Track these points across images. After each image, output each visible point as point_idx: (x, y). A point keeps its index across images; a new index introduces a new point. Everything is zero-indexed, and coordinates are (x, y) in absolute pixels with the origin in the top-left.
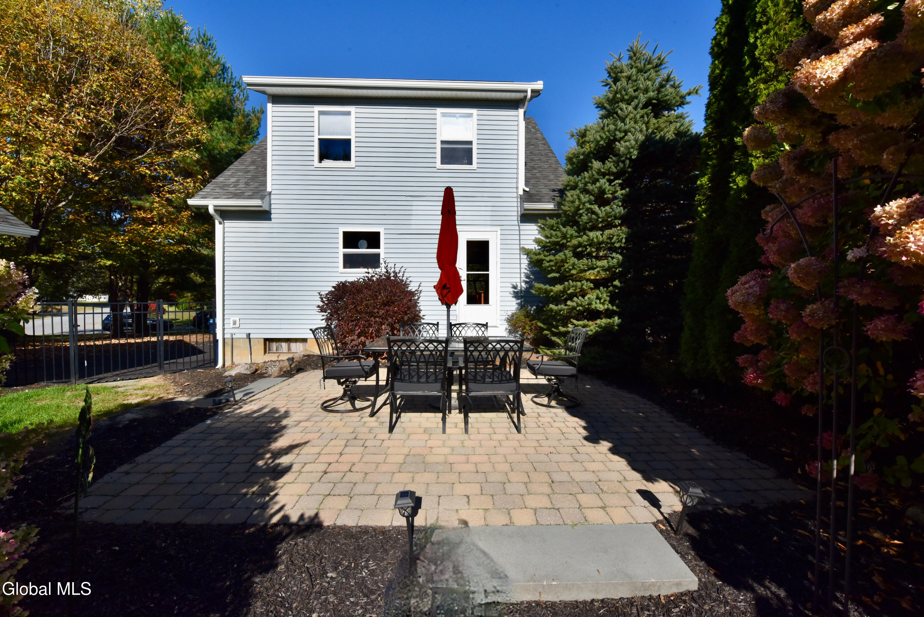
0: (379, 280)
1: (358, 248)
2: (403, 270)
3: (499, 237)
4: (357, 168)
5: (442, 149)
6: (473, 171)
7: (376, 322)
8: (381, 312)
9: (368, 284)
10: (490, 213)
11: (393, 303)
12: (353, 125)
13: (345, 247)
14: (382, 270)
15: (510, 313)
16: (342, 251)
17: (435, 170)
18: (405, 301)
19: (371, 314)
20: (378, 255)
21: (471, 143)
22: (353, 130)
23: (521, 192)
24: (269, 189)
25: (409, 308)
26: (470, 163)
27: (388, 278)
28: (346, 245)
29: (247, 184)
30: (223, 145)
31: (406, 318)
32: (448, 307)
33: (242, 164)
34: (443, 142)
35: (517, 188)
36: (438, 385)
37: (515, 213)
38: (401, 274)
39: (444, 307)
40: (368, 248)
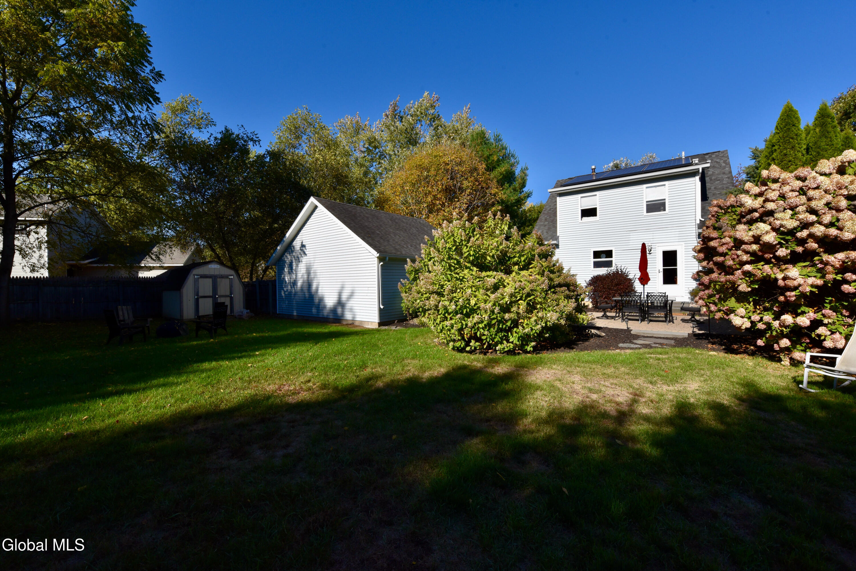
0: (614, 273)
1: (600, 258)
2: (626, 268)
3: (684, 248)
4: (600, 221)
5: (647, 205)
6: (667, 214)
7: (613, 293)
8: (615, 288)
9: (607, 276)
10: (677, 235)
11: (621, 284)
12: (598, 201)
13: (594, 258)
14: (613, 269)
15: (691, 289)
16: (593, 260)
17: (643, 216)
18: (626, 283)
19: (610, 289)
20: (611, 261)
21: (665, 199)
22: (598, 203)
23: (698, 222)
24: (558, 235)
25: (628, 286)
26: (664, 210)
27: (617, 272)
28: (595, 257)
29: (547, 232)
30: (512, 198)
31: (627, 291)
32: (644, 286)
33: (541, 221)
34: (647, 202)
35: (695, 220)
36: (638, 309)
37: (695, 234)
38: (624, 270)
39: (642, 286)
40: (606, 258)
